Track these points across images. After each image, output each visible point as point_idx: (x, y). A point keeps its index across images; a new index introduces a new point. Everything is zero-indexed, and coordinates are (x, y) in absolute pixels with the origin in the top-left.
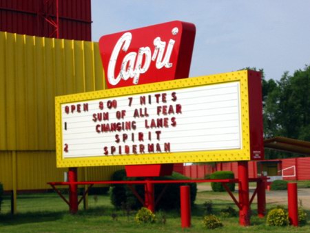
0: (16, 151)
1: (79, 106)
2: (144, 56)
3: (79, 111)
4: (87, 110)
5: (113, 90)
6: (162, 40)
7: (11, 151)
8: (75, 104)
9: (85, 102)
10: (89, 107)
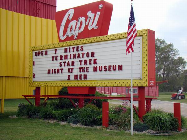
0: (6, 77)
1: (42, 52)
2: (81, 22)
3: (42, 55)
4: (47, 54)
5: (62, 43)
6: (92, 13)
7: (3, 77)
8: (40, 51)
9: (46, 50)
10: (48, 53)
